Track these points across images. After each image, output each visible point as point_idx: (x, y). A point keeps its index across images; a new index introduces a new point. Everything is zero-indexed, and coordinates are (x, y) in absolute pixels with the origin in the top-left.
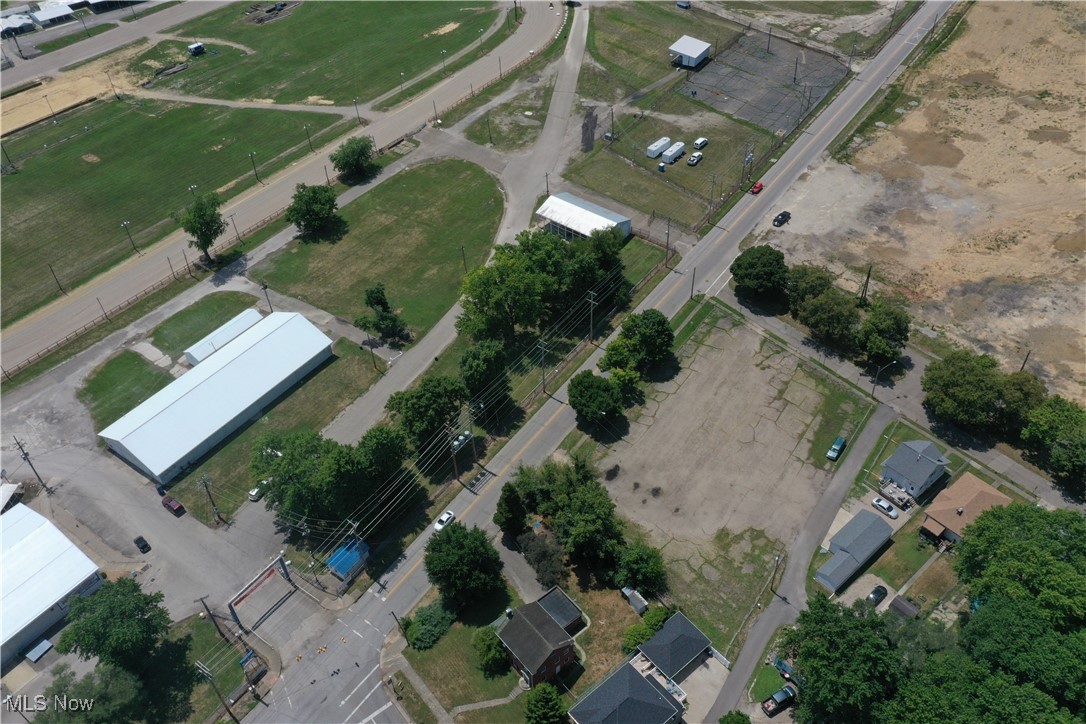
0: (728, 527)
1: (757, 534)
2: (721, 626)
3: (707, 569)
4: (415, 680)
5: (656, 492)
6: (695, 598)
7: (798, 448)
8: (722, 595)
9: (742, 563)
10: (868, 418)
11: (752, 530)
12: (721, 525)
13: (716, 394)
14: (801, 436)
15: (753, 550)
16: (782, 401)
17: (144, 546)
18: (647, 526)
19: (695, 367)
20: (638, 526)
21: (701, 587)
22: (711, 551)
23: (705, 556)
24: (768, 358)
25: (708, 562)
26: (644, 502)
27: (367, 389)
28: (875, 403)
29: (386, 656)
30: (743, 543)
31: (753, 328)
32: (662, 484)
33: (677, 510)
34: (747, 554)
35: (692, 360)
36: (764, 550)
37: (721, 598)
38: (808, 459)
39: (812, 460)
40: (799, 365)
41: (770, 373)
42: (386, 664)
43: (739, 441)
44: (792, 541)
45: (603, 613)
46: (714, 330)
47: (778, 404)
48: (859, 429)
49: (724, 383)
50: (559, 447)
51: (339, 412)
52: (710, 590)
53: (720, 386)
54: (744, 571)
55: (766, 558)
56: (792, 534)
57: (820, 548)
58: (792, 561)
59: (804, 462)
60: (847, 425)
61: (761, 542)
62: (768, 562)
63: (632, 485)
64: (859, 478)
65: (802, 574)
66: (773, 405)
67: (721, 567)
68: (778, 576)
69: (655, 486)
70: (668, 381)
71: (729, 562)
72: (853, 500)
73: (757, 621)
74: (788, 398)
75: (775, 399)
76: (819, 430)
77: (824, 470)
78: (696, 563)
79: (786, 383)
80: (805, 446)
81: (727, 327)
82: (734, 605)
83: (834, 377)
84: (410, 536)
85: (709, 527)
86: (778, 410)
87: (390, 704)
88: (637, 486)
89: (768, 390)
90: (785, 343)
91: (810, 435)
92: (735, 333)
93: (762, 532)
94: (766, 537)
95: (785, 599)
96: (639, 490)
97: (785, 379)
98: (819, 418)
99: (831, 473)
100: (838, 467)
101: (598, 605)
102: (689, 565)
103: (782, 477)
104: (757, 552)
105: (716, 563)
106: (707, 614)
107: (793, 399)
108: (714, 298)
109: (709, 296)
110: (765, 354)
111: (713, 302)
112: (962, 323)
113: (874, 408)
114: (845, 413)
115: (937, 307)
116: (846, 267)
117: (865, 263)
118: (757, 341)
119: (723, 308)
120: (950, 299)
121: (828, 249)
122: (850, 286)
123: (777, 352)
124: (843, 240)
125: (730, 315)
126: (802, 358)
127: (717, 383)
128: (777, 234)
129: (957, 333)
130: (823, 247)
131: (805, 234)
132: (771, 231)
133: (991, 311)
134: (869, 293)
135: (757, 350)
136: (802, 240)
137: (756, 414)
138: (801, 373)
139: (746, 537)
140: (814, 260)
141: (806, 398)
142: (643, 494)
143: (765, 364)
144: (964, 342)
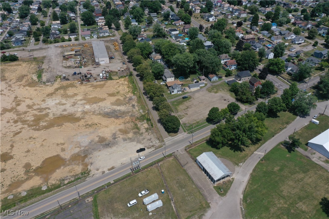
5: (225, 100)
14: (190, 101)
18: (229, 96)
19: (203, 117)
25: (221, 90)
27: (294, 133)
32: (223, 101)
33: (222, 97)
36: (210, 90)
38: (192, 98)
43: (203, 103)
46: (192, 124)
47: (189, 107)
48: (177, 100)
49: (198, 113)
51: (300, 130)
53: (199, 113)
60: (178, 101)
64: (185, 94)
65: (206, 87)
66: (191, 107)
68: (210, 87)
72: (189, 92)
76: (185, 101)
79: (184, 110)
80: (190, 100)
81: (188, 124)
83: (172, 109)
85: (217, 94)
88: (228, 102)
89: (189, 110)
91: (188, 101)
92: (187, 122)
93: (209, 92)
98: (183, 103)
99: (189, 96)
108: (185, 132)
109: (186, 133)
110: (184, 116)
111: (186, 131)
112: (131, 111)
113: (170, 102)
114: (177, 103)
115: (131, 116)
116: (140, 130)
117: (133, 130)
118: (183, 119)
119: (185, 129)
120: (125, 116)
121: (138, 137)
122: (146, 125)
123: (180, 116)
124: (131, 139)
125: (184, 126)
126: (175, 113)
127: (200, 113)
128: (148, 146)
129: (135, 109)
130: (139, 138)
131: (139, 144)
132: (148, 148)
133: (121, 111)
134: (143, 122)
135: (184, 117)
136: (142, 142)
137: (196, 106)
138: (179, 111)
139: (212, 92)
140: (146, 135)
141: (182, 107)
142: (228, 100)
143: (185, 114)
144: (136, 107)
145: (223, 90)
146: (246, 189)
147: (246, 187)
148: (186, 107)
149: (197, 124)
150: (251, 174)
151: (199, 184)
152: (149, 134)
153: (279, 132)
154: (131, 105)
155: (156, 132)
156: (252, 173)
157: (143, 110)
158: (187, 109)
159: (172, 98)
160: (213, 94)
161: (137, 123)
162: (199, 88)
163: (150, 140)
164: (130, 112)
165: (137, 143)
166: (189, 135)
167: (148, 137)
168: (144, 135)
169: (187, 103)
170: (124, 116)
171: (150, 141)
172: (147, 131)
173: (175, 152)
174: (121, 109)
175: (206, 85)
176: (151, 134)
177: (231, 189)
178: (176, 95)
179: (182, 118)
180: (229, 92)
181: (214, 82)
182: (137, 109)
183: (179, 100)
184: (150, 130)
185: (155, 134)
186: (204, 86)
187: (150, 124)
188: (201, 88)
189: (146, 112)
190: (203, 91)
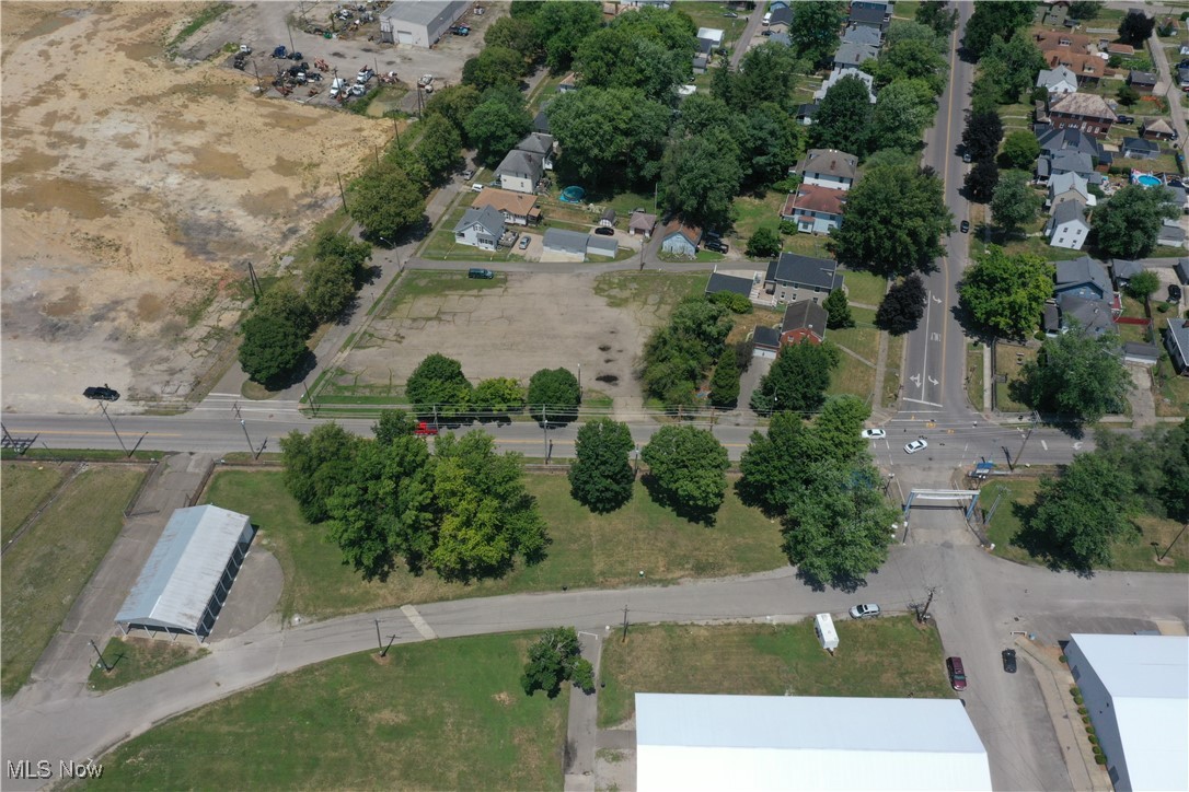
0: (605, 304)
1: (599, 290)
2: (689, 282)
3: (651, 302)
5: (604, 349)
8: (665, 289)
9: (631, 289)
10: (429, 270)
11: (597, 293)
12: (608, 308)
14: (476, 296)
16: (441, 316)
17: (1009, 660)
18: (642, 341)
21: (669, 300)
22: (633, 306)
23: (641, 306)
24: (384, 339)
26: (621, 351)
27: (662, 625)
28: (406, 271)
31: (341, 360)
32: (594, 348)
33: (612, 332)
34: (621, 289)
36: (611, 284)
37: (668, 289)
38: (501, 287)
40: (383, 318)
41: (403, 332)
46: (362, 384)
47: (443, 317)
48: (441, 273)
51: (714, 627)
52: (667, 295)
57: (585, 262)
60: (443, 277)
63: (609, 364)
64: (504, 261)
65: (616, 264)
66: (450, 319)
69: (600, 351)
72: (527, 258)
75: (440, 320)
76: (462, 289)
77: (506, 277)
78: (651, 308)
79: (415, 320)
80: (485, 291)
81: (351, 377)
83: (387, 297)
85: (612, 312)
86: (454, 315)
87: (904, 398)
88: (608, 361)
89: (432, 327)
90: (353, 335)
91: (475, 292)
92: (358, 369)
93: (595, 289)
96: (610, 357)
97: (410, 322)
98: (447, 293)
99: (506, 274)
102: (656, 310)
104: (615, 286)
105: (642, 300)
107: (433, 311)
108: (304, 400)
109: (301, 406)
110: (379, 342)
111: (312, 399)
112: (262, 247)
113: (412, 270)
114: (431, 282)
115: (240, 264)
116: (193, 326)
117: (177, 317)
118: (360, 353)
119: (318, 389)
120: (222, 259)
121: (159, 346)
122: (230, 319)
123: (371, 335)
124: (134, 341)
125: (328, 380)
126: (370, 319)
128: (136, 392)
129: (279, 247)
130: (155, 351)
131: (128, 370)
132: (132, 398)
133: (233, 236)
134: (239, 303)
135: (375, 348)
136: (147, 369)
137: (468, 325)
138: (394, 314)
139: (606, 293)
140: (187, 351)
141: (426, 304)
142: (612, 354)
143: (395, 338)
144: (291, 242)
145: (660, 303)
146: (186, 715)
147: (198, 709)
148: (434, 314)
149: (380, 393)
150: (281, 677)
151: (94, 599)
152: (197, 352)
153: (614, 587)
154: (290, 225)
156: (289, 676)
157: (294, 262)
158: (429, 319)
159: (437, 259)
160: (601, 302)
161: (217, 299)
162: (579, 257)
163: (173, 374)
164: (252, 251)
165: (130, 363)
167: (183, 361)
168: (180, 348)
169: (456, 299)
170: (220, 254)
171: (168, 378)
172: (206, 338)
173: (178, 453)
174: (242, 228)
175: (624, 254)
176: (206, 354)
177: (148, 681)
178: (468, 252)
179: (364, 348)
181: (670, 257)
182: (286, 249)
183: (452, 273)
184: (220, 339)
185: (213, 361)
186: (609, 259)
188: (591, 259)
189: (295, 272)
190: (579, 275)
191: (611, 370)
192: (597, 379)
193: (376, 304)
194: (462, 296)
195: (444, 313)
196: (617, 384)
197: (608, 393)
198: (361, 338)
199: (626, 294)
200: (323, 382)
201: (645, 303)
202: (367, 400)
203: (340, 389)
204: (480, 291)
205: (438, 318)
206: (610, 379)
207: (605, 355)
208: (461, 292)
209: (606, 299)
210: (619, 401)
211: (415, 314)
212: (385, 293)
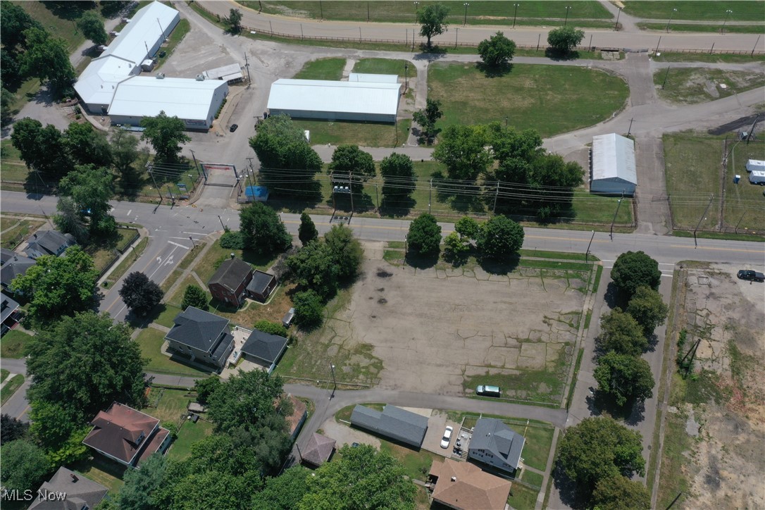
0: (376, 348)
1: (379, 365)
2: (295, 368)
3: (335, 348)
4: (205, 250)
5: (382, 301)
6: (309, 348)
7: (475, 368)
8: (319, 361)
9: (350, 364)
10: (541, 405)
11: (381, 362)
12: (374, 343)
13: (495, 303)
14: (489, 366)
15: (363, 368)
16: (517, 343)
17: (233, 129)
18: (352, 306)
19: (514, 282)
20: (349, 301)
21: (319, 348)
22: (351, 344)
23: (345, 343)
24: (560, 321)
26: (371, 298)
27: (378, 147)
28: (563, 405)
29: (213, 235)
30: (367, 360)
31: (587, 302)
32: (391, 302)
33: (374, 317)
34: (358, 365)
35: (521, 277)
37: (316, 362)
38: (468, 376)
39: (470, 379)
40: (567, 344)
41: (545, 327)
42: (209, 237)
43: (458, 330)
44: (384, 387)
45: (276, 308)
46: (563, 279)
47: (514, 342)
48: (526, 402)
49: (511, 303)
50: (388, 242)
52: (320, 354)
53: (505, 303)
54: (344, 368)
55: (361, 377)
56: (390, 386)
58: (367, 392)
59: (463, 374)
61: (372, 370)
62: (357, 379)
63: (381, 288)
64: (469, 414)
66: (509, 340)
67: (340, 354)
68: (348, 388)
69: (386, 299)
70: (488, 272)
71: (347, 357)
72: (445, 416)
73: (307, 385)
74: (523, 347)
75: (517, 339)
76: (504, 376)
77: (464, 390)
78: (337, 340)
79: (539, 341)
80: (480, 372)
81: (573, 286)
82: (314, 370)
83: (572, 370)
84: (287, 210)
85: (370, 338)
86: (506, 344)
87: (188, 248)
88: (382, 290)
89: (522, 332)
90: (587, 326)
91: (493, 372)
92: (571, 293)
93: (382, 368)
94: (378, 372)
95: (333, 396)
96: (380, 293)
97: (544, 338)
98: (518, 373)
99: (464, 394)
100: (473, 398)
101: (280, 303)
102: (333, 337)
103: (440, 366)
104: (363, 370)
105: (342, 351)
106: (301, 358)
107: (526, 350)
108: (600, 268)
109: (600, 263)
110: (562, 318)
111: (595, 268)
112: (732, 454)
113: (558, 407)
114: (536, 389)
115: (739, 427)
116: (730, 342)
118: (574, 309)
119: (594, 276)
121: (743, 321)
122: (703, 351)
123: (571, 325)
125: (590, 283)
126: (578, 343)
127: (508, 300)
128: (727, 280)
129: (713, 452)
130: (743, 317)
131: (749, 299)
132: (727, 275)
134: (706, 368)
135: (563, 312)
136: (737, 300)
137: (493, 332)
138: (559, 347)
139: (373, 361)
140: (716, 316)
141: (533, 358)
142: (377, 296)
143: (551, 321)
144: (703, 460)
145: (327, 346)
147: (579, 129)
148: (525, 346)
149: (547, 272)
150: (549, 137)
151: (656, 164)
152: (708, 315)
154: (721, 493)
155: (681, 311)
157: (683, 426)
158: (528, 341)
160: (378, 352)
161: (729, 373)
163: (712, 294)
165: (753, 306)
166: (597, 255)
167: (712, 305)
169: (508, 362)
171: (713, 290)
172: (710, 328)
173: (665, 235)
176: (698, 312)
180: (327, 323)
182: (703, 446)
183: (516, 401)
184: (696, 327)
185: (689, 305)
187: (687, 348)
189: (674, 410)
190: (395, 387)
191: (381, 283)
192: (391, 275)
193: (578, 362)
194: (503, 367)
195: (515, 347)
196: (379, 270)
197: (386, 263)
198: (578, 323)
199: (355, 359)
200: (593, 282)
201: (341, 347)
202: (554, 265)
203: (578, 276)
204: (487, 372)
205: (520, 341)
206: (383, 274)
207: (383, 295)
208: (505, 372)
209: (374, 354)
210: (379, 256)
211: (540, 346)
212: (575, 375)
